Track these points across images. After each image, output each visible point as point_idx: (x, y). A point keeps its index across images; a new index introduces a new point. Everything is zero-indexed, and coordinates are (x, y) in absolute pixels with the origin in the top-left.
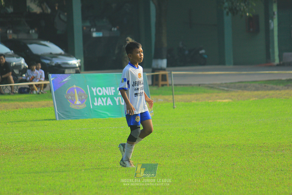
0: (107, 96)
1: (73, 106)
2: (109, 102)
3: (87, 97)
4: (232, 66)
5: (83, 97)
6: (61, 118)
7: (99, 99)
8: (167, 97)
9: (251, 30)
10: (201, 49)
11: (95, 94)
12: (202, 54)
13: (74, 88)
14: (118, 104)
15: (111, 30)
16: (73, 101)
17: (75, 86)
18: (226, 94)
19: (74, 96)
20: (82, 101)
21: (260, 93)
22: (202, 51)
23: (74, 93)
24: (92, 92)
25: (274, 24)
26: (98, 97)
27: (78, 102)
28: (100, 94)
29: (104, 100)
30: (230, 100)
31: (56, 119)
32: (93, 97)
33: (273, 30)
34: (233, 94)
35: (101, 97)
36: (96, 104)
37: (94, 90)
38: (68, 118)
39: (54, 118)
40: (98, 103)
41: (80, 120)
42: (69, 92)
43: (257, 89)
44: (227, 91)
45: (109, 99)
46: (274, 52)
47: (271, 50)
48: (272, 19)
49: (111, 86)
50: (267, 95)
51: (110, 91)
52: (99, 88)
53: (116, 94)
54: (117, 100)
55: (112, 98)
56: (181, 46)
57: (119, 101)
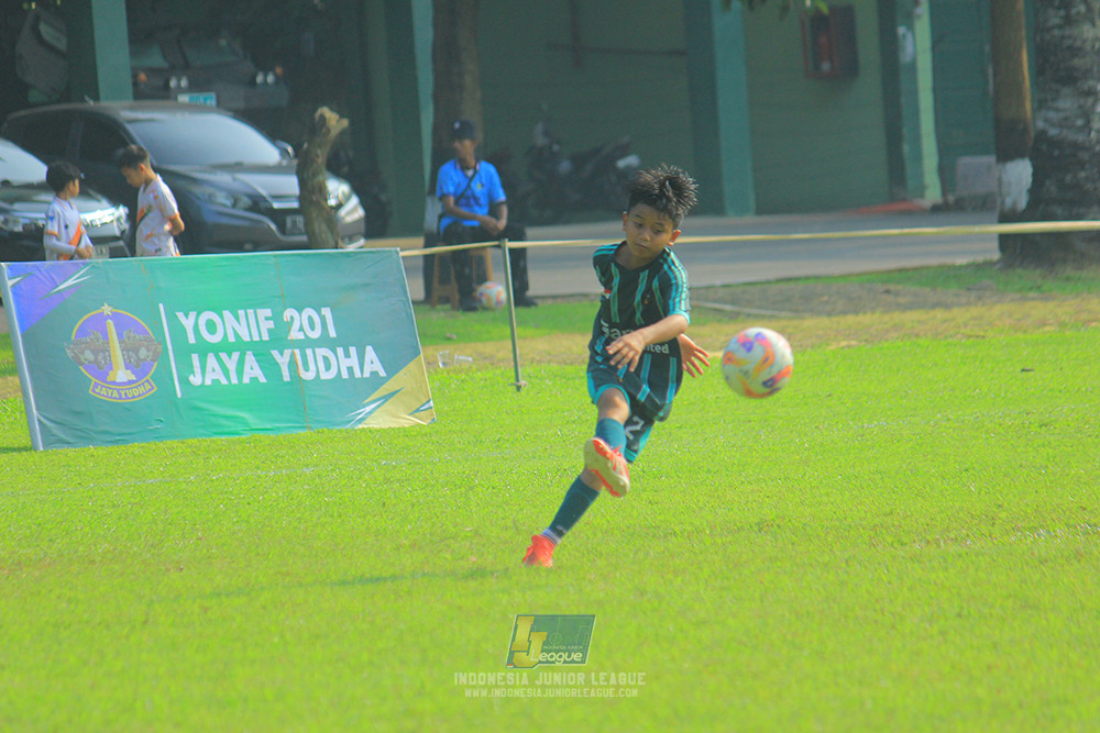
0: (241, 347)
1: (102, 392)
2: (253, 370)
3: (159, 354)
4: (750, 219)
5: (143, 353)
6: (51, 441)
7: (211, 361)
8: (488, 348)
9: (826, 66)
10: (624, 151)
11: (192, 340)
12: (629, 168)
13: (102, 318)
14: (287, 378)
15: (252, 82)
16: (102, 371)
17: (107, 310)
19: (105, 350)
20: (139, 369)
21: (866, 319)
22: (631, 160)
23: (106, 336)
24: (178, 331)
25: (917, 43)
26: (204, 349)
27: (122, 374)
28: (215, 339)
29: (231, 365)
31: (34, 448)
32: (184, 352)
33: (913, 67)
35: (216, 349)
36: (196, 380)
37: (188, 323)
38: (84, 437)
39: (26, 442)
40: (205, 375)
41: (135, 447)
42: (82, 332)
43: (855, 306)
45: (250, 358)
46: (918, 157)
47: (906, 148)
48: (909, 20)
49: (257, 305)
50: (896, 328)
51: (253, 325)
52: (207, 315)
53: (279, 338)
54: (283, 360)
55: (262, 352)
56: (541, 141)
57: (293, 364)
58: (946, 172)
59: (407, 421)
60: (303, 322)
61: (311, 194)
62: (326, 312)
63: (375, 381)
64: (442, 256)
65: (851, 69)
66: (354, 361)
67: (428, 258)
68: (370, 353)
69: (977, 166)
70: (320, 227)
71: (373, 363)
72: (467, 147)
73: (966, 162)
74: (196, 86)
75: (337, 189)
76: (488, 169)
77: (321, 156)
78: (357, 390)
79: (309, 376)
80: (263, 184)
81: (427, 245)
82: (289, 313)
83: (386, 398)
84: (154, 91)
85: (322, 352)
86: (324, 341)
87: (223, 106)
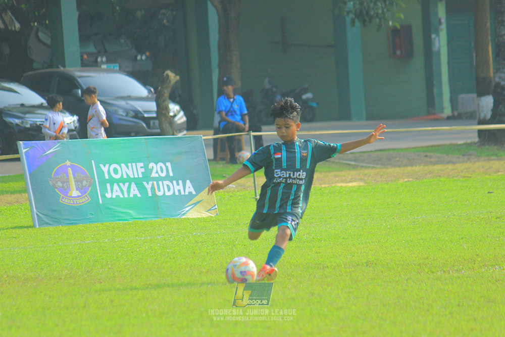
0: (129, 180)
1: (65, 201)
2: (135, 191)
3: (92, 184)
4: (363, 122)
5: (84, 183)
6: (42, 223)
7: (116, 187)
9: (398, 52)
10: (305, 91)
11: (107, 177)
12: (308, 99)
13: (66, 167)
14: (150, 195)
15: (135, 59)
16: (66, 191)
17: (68, 163)
18: (354, 173)
19: (67, 181)
20: (82, 190)
21: (416, 168)
22: (309, 95)
24: (100, 173)
25: (441, 42)
26: (112, 181)
27: (75, 193)
28: (117, 177)
29: (125, 189)
30: (362, 184)
31: (34, 226)
32: (103, 182)
33: (438, 53)
34: (367, 171)
35: (118, 181)
36: (108, 195)
37: (105, 169)
38: (57, 222)
39: (31, 224)
40: (113, 193)
41: (81, 226)
42: (57, 173)
43: (411, 163)
44: (355, 167)
45: (133, 186)
46: (441, 94)
47: (435, 90)
48: (437, 31)
49: (137, 161)
50: (430, 173)
51: (135, 170)
52: (114, 166)
53: (147, 176)
54: (148, 187)
55: (139, 183)
56: (267, 86)
57: (153, 188)
58: (453, 101)
59: (205, 215)
60: (158, 169)
61: (162, 110)
62: (169, 164)
63: (191, 196)
64: (222, 139)
65: (410, 54)
66: (181, 187)
67: (215, 140)
68: (188, 183)
69: (468, 99)
70: (166, 126)
71: (190, 188)
72: (229, 89)
73: (463, 97)
74: (109, 61)
75: (174, 108)
76: (239, 99)
77: (167, 93)
78: (182, 200)
79: (160, 194)
80: (140, 106)
81: (215, 134)
82: (151, 165)
83: (196, 204)
84: (90, 63)
85: (166, 183)
86: (167, 178)
87: (122, 70)
